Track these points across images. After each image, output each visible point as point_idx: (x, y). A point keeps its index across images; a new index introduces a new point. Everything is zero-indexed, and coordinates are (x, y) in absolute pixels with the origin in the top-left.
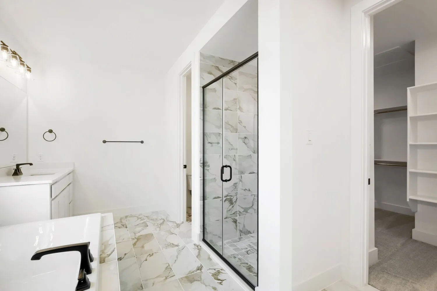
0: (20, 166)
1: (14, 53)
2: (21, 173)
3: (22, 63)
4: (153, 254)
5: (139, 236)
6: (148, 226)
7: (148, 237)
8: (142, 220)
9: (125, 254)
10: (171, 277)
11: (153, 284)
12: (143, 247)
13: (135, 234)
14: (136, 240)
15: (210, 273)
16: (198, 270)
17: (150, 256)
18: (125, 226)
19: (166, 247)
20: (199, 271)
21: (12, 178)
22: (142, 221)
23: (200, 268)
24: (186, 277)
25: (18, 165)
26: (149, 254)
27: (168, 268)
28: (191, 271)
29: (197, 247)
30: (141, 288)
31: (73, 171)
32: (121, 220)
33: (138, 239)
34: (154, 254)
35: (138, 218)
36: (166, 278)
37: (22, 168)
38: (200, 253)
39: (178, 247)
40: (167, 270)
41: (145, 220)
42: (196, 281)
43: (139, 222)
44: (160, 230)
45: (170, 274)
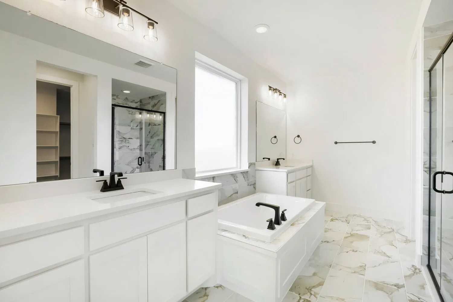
0: (279, 160)
1: (276, 90)
2: (279, 165)
3: (280, 93)
4: (356, 251)
5: (354, 234)
6: (370, 229)
7: (364, 237)
8: (367, 222)
9: (334, 241)
10: (360, 274)
11: (341, 269)
12: (352, 242)
13: (352, 230)
14: (349, 235)
15: (408, 297)
16: (395, 286)
17: (353, 251)
18: (348, 222)
19: (375, 252)
20: (396, 288)
21: (274, 166)
22: (367, 224)
23: (398, 286)
24: (375, 283)
25: (278, 159)
26: (353, 250)
27: (363, 268)
28: (385, 283)
29: (414, 269)
30: (330, 267)
31: (312, 166)
32: (348, 216)
33: (351, 235)
34: (358, 251)
35: (365, 219)
36: (355, 272)
37: (280, 161)
38: (414, 276)
39: (389, 258)
40: (361, 268)
41: (371, 224)
42: (384, 292)
43: (365, 223)
44: (380, 237)
45: (361, 272)
